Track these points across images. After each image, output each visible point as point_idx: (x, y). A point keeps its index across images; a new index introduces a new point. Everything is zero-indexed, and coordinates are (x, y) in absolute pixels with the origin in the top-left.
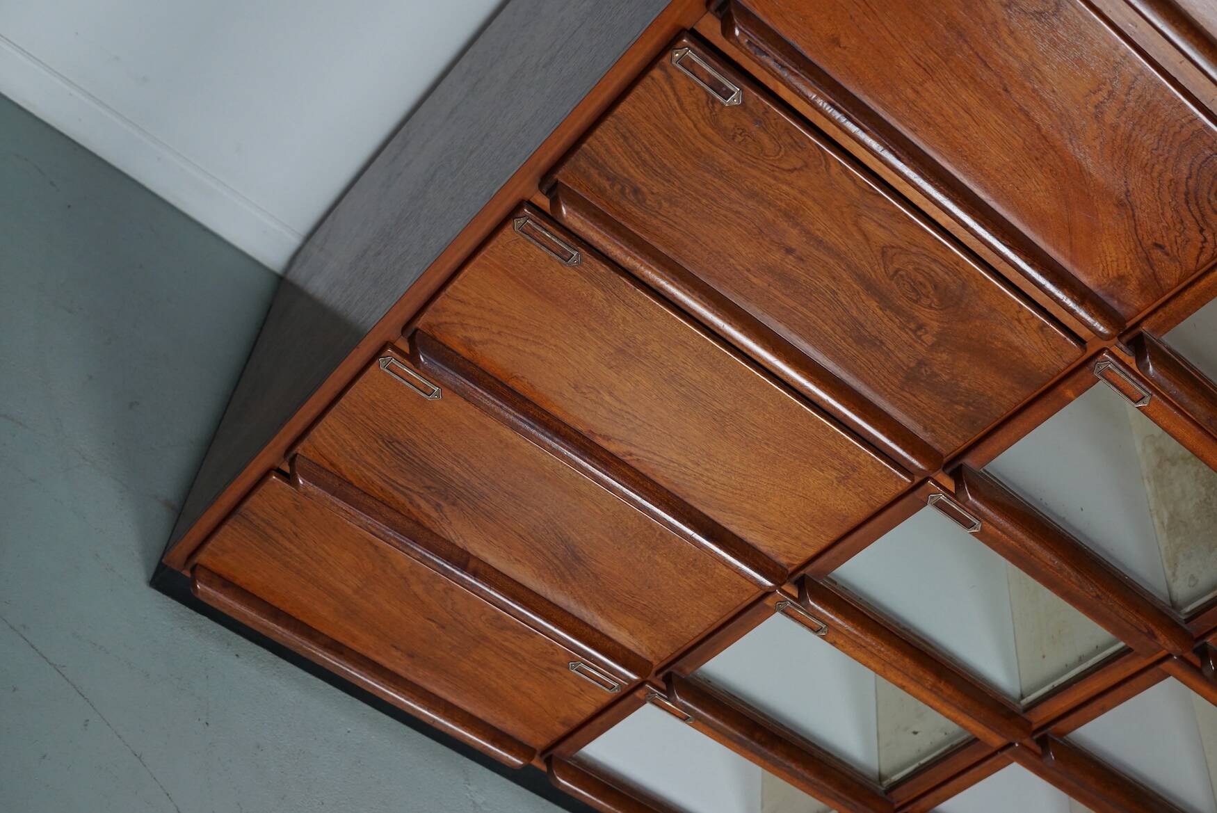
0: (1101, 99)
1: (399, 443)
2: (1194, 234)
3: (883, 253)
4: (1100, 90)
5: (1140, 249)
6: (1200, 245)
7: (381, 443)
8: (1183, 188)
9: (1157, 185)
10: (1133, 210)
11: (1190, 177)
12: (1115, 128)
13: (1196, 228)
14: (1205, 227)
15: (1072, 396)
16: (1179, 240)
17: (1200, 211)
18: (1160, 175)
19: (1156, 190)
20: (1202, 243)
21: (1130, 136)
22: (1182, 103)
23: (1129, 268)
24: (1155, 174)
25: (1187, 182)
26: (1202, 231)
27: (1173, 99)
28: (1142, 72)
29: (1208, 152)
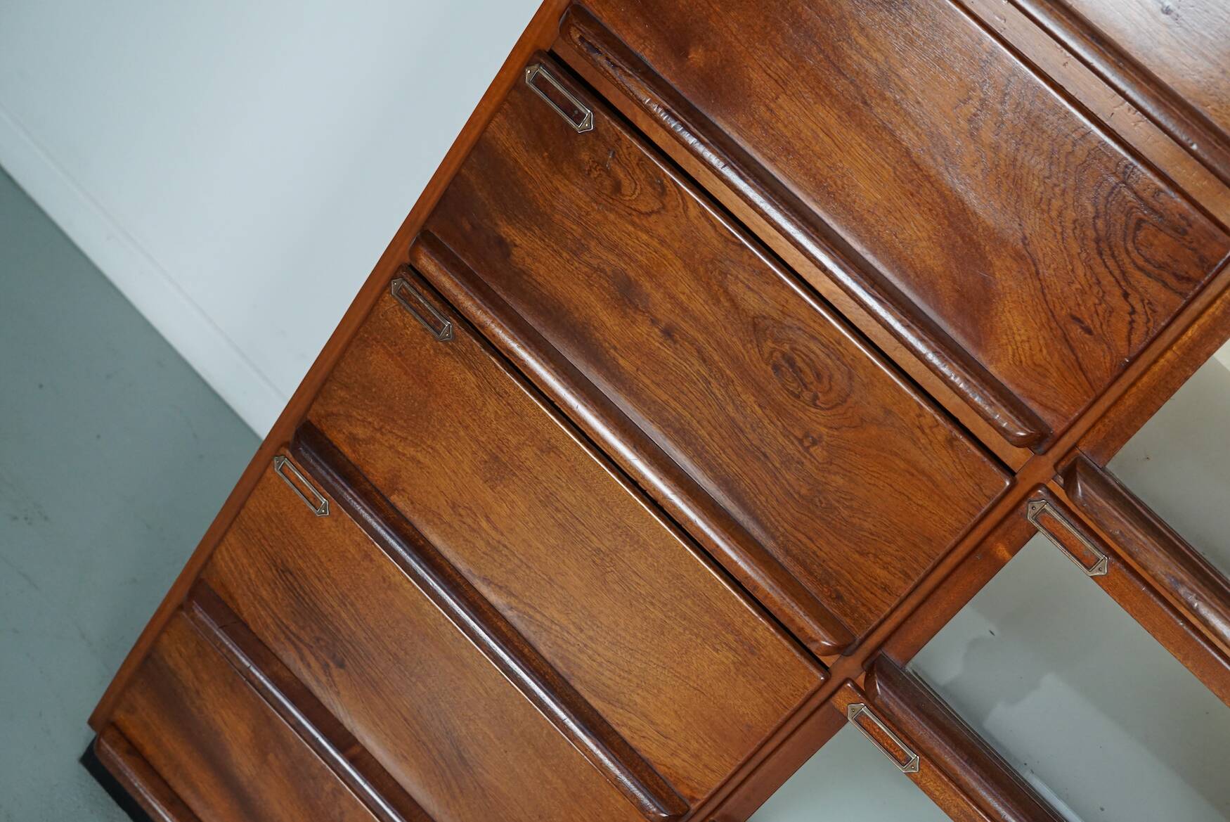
0: (973, 110)
1: (291, 574)
2: (1116, 300)
3: (755, 325)
4: (970, 98)
5: (1054, 325)
6: (1128, 318)
7: (275, 572)
8: (1091, 233)
9: (1059, 229)
10: (1035, 265)
11: (1096, 217)
12: (996, 148)
13: (1118, 292)
14: (1129, 291)
15: (1006, 554)
16: (1100, 309)
17: (1119, 266)
18: (1060, 214)
19: (1059, 237)
20: (1131, 314)
21: (1015, 159)
22: (1068, 112)
23: (1045, 351)
24: (1054, 214)
25: (1094, 225)
26: (1126, 296)
27: (1056, 108)
28: (1014, 72)
29: (1113, 180)
